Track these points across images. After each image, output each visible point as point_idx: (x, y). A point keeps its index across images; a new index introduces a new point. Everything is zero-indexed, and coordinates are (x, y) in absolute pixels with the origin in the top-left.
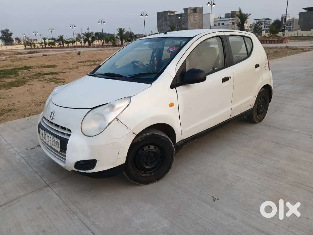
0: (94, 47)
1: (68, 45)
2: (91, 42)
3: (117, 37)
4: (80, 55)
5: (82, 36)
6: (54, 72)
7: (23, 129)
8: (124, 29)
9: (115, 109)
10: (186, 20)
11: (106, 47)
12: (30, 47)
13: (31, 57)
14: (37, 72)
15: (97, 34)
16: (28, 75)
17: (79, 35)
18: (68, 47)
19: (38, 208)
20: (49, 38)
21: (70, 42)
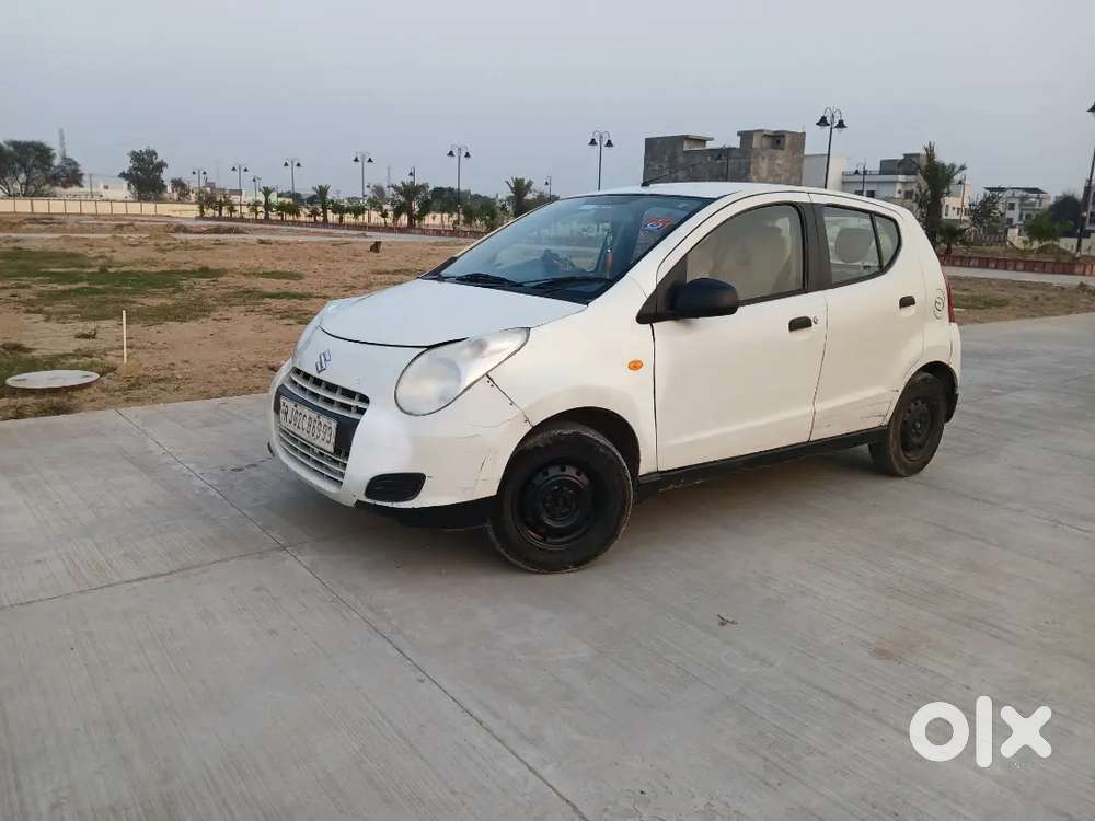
0: (424, 232)
1: (341, 218)
2: (416, 217)
3: (503, 208)
4: (377, 251)
5: (390, 193)
6: (294, 290)
7: (207, 424)
8: (530, 183)
9: (486, 352)
10: (743, 171)
11: (465, 236)
12: (217, 214)
13: (219, 243)
14: (240, 287)
15: (439, 192)
16: (212, 292)
17: (379, 190)
18: (340, 225)
19: (257, 589)
20: (280, 191)
21: (348, 210)
